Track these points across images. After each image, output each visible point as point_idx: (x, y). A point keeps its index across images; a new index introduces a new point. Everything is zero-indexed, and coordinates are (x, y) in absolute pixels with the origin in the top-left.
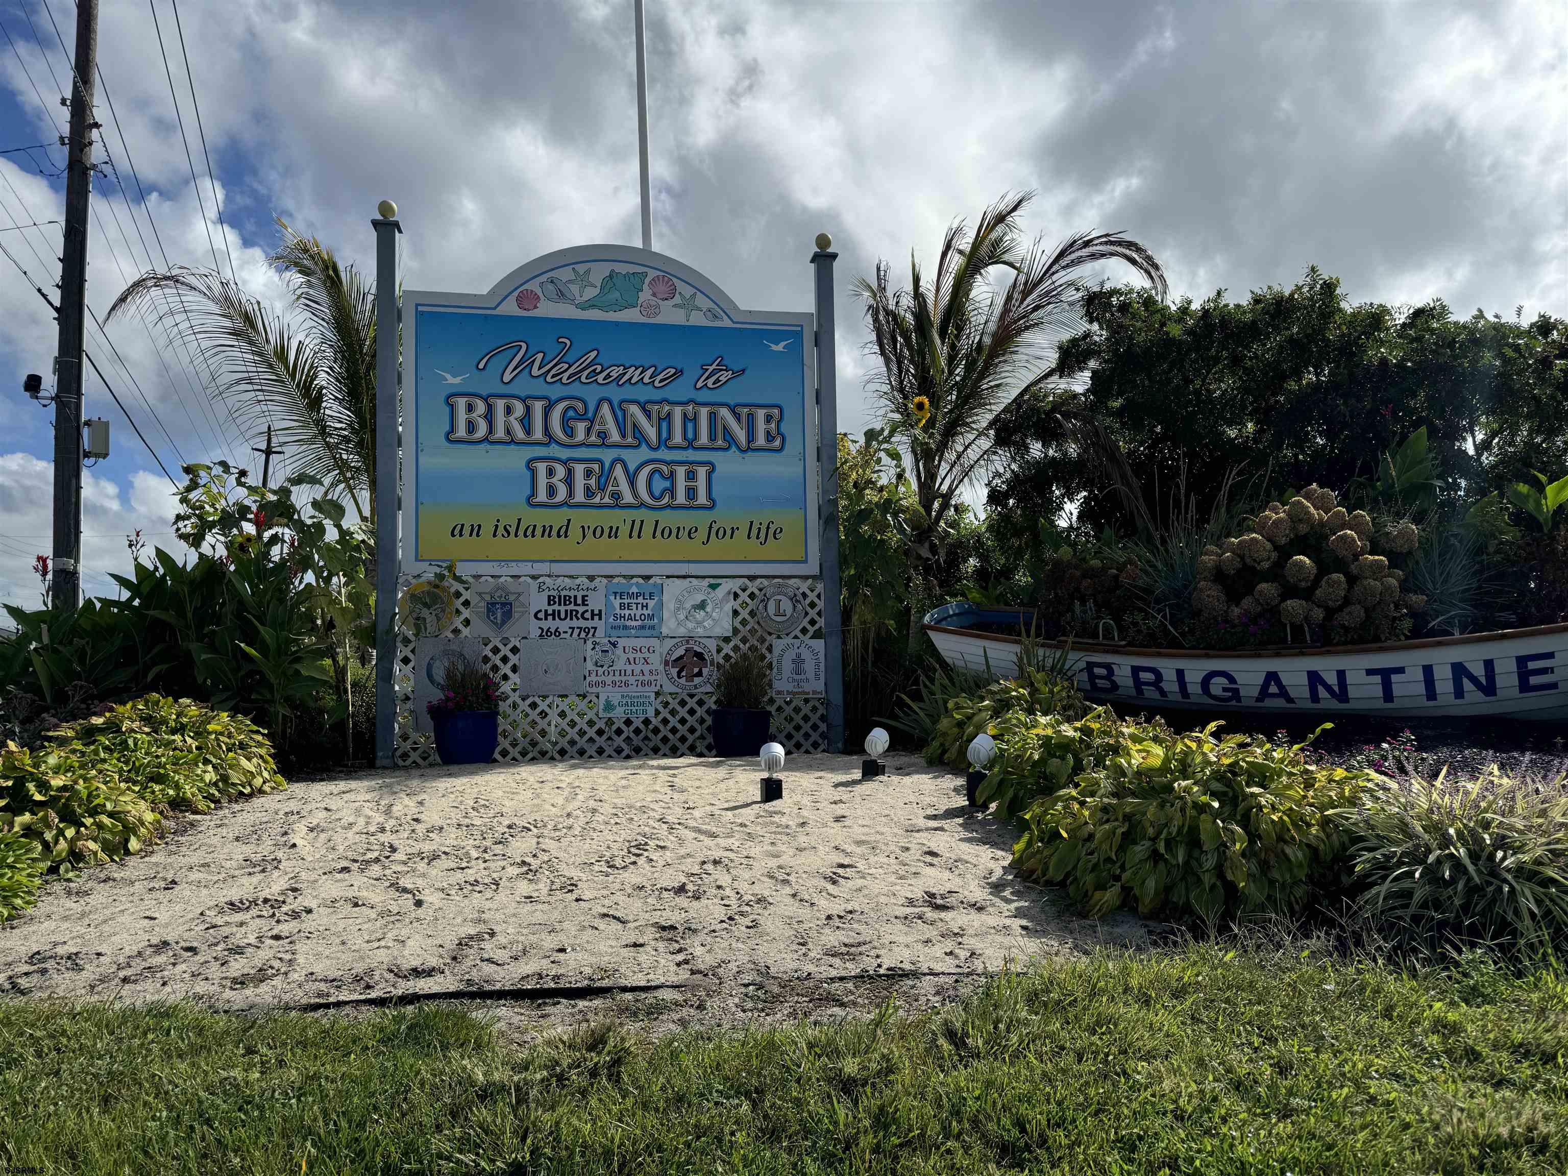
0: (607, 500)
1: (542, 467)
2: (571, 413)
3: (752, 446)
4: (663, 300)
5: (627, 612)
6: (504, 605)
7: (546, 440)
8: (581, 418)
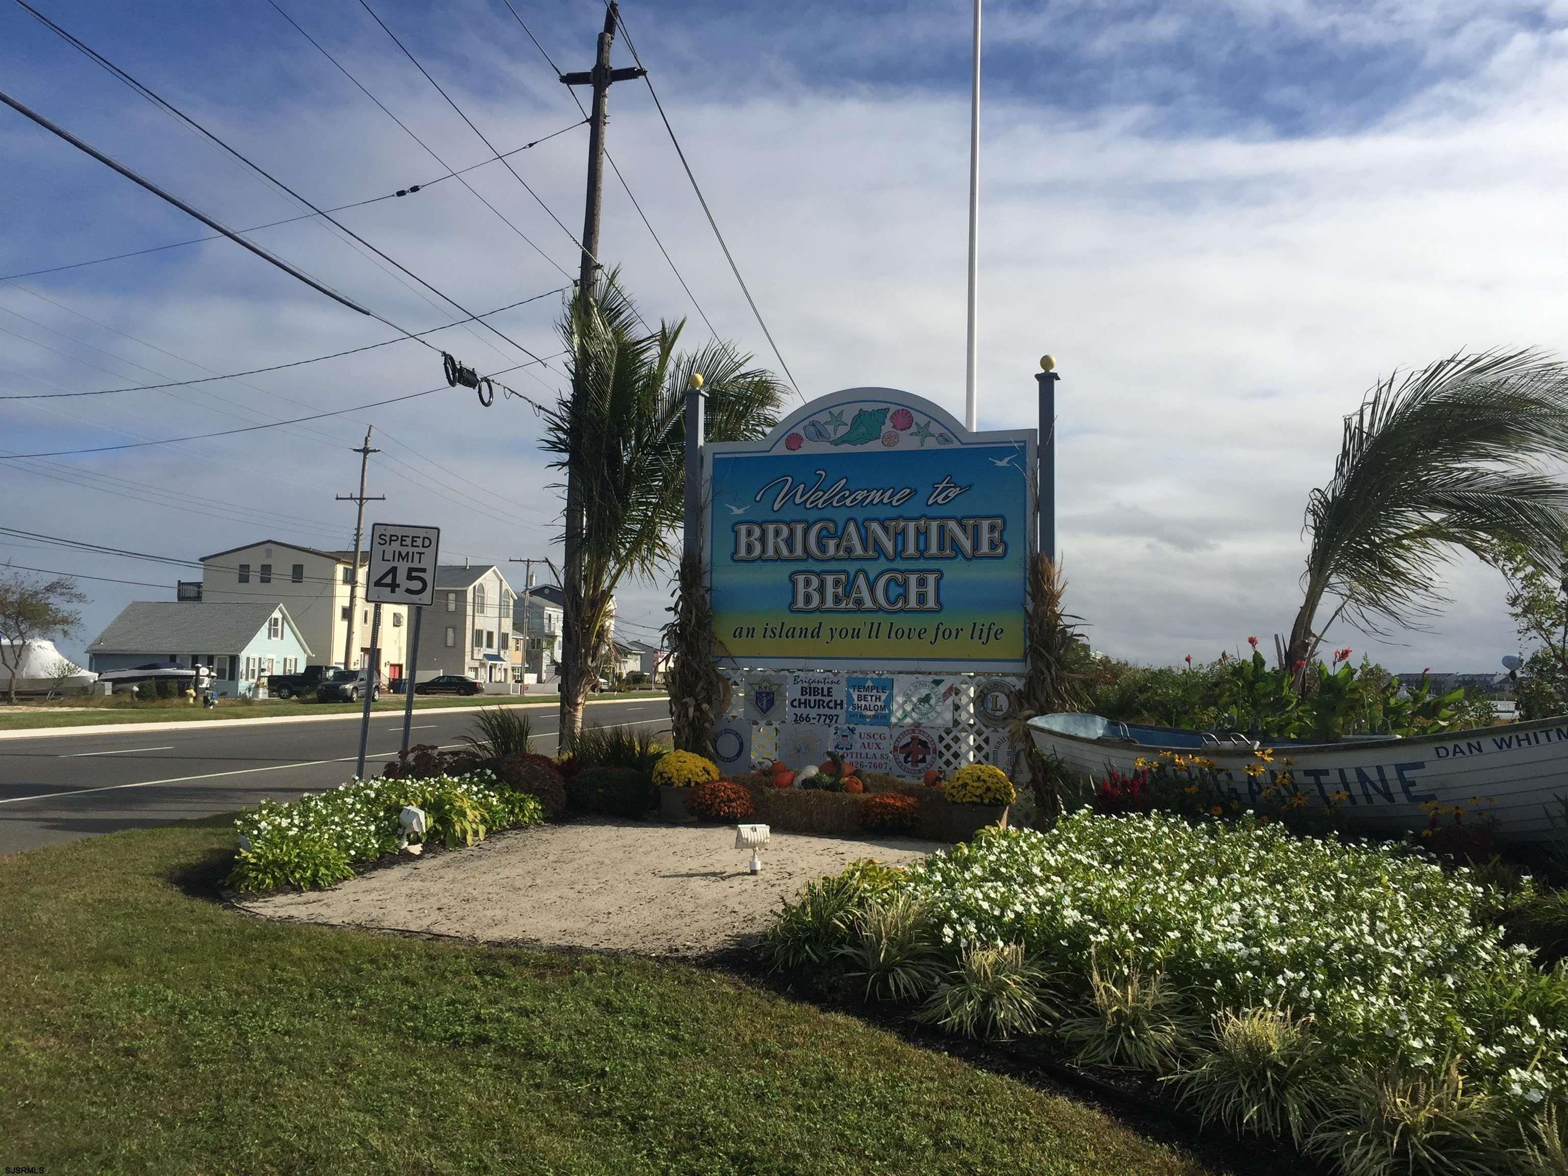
0: (851, 605)
1: (801, 579)
2: (824, 533)
3: (978, 553)
4: (901, 430)
6: (768, 694)
7: (805, 556)
8: (832, 536)
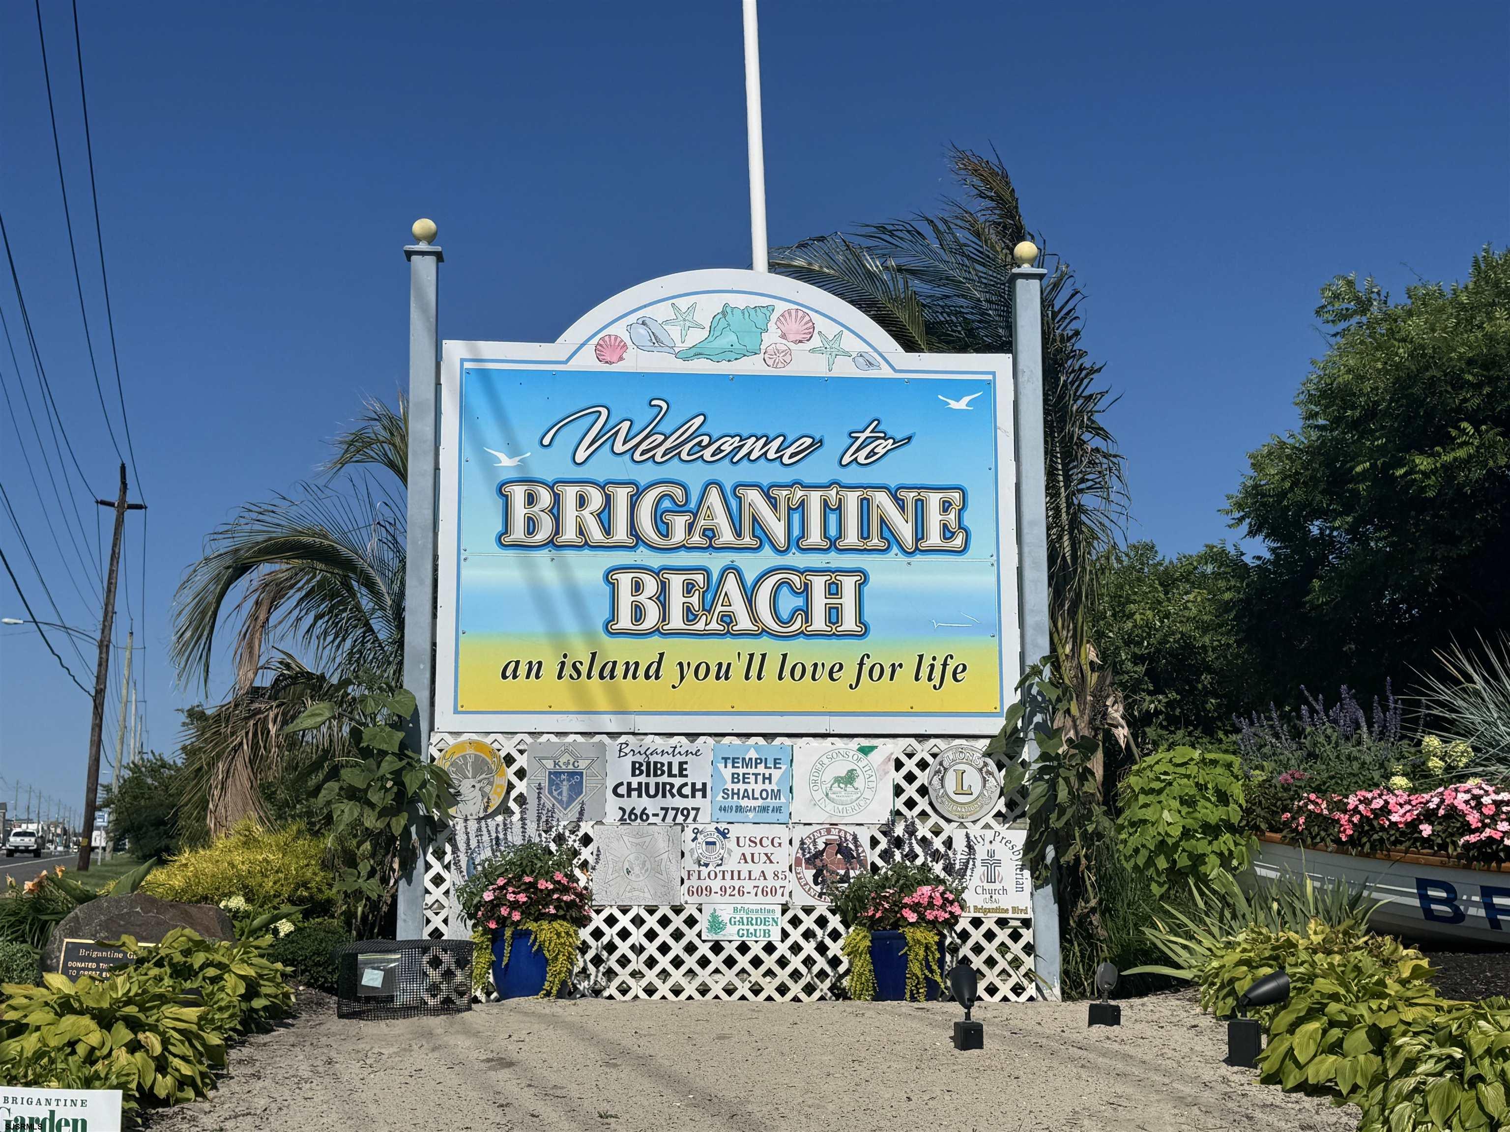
0: (714, 625)
1: (625, 580)
3: (923, 545)
4: (795, 342)
5: (742, 787)
6: (571, 774)
7: (631, 541)
8: (680, 509)
